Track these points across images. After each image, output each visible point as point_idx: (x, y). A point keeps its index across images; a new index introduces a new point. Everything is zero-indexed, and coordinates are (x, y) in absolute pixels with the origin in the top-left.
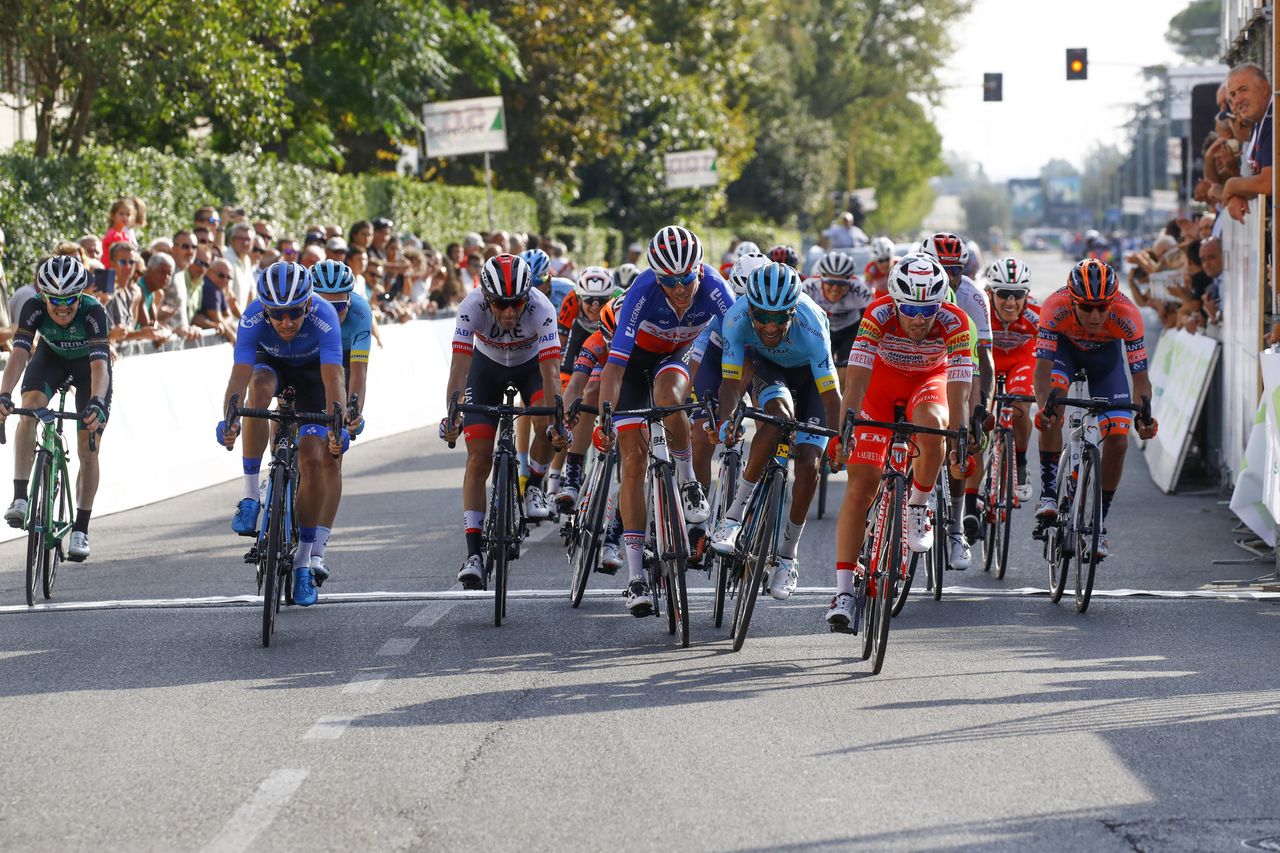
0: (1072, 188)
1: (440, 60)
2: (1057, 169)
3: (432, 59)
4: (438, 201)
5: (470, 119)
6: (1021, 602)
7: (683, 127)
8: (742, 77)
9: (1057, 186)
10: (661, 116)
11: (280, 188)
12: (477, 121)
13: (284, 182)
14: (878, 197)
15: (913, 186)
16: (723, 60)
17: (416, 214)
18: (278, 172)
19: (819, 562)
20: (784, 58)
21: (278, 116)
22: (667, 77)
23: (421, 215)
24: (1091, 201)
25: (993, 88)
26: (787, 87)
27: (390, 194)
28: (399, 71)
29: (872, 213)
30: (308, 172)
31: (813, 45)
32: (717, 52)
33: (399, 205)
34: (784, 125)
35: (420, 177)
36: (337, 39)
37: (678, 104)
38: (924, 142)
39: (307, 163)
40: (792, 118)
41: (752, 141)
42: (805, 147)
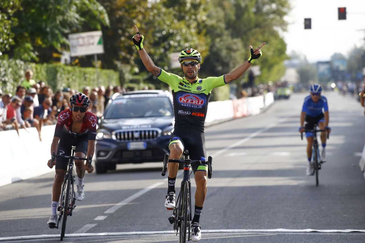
0: (343, 65)
1: (77, 16)
2: (337, 57)
3: (73, 16)
4: (77, 74)
5: (88, 41)
6: (306, 235)
7: (179, 42)
8: (203, 22)
9: (337, 64)
10: (170, 38)
11: (10, 70)
12: (91, 41)
13: (12, 67)
14: (261, 69)
16: (195, 15)
17: (68, 79)
18: (10, 62)
19: (225, 219)
20: (221, 14)
21: (8, 40)
22: (172, 22)
23: (70, 80)
24: (350, 69)
25: (308, 24)
26: (223, 25)
27: (56, 72)
28: (60, 22)
29: (259, 76)
30: (22, 63)
31: (234, 9)
32: (193, 11)
33: (61, 76)
34: (221, 41)
35: (71, 65)
36: (34, 8)
37: (177, 33)
38: (280, 47)
39: (22, 60)
40: (225, 38)
41: (208, 48)
42: (230, 49)
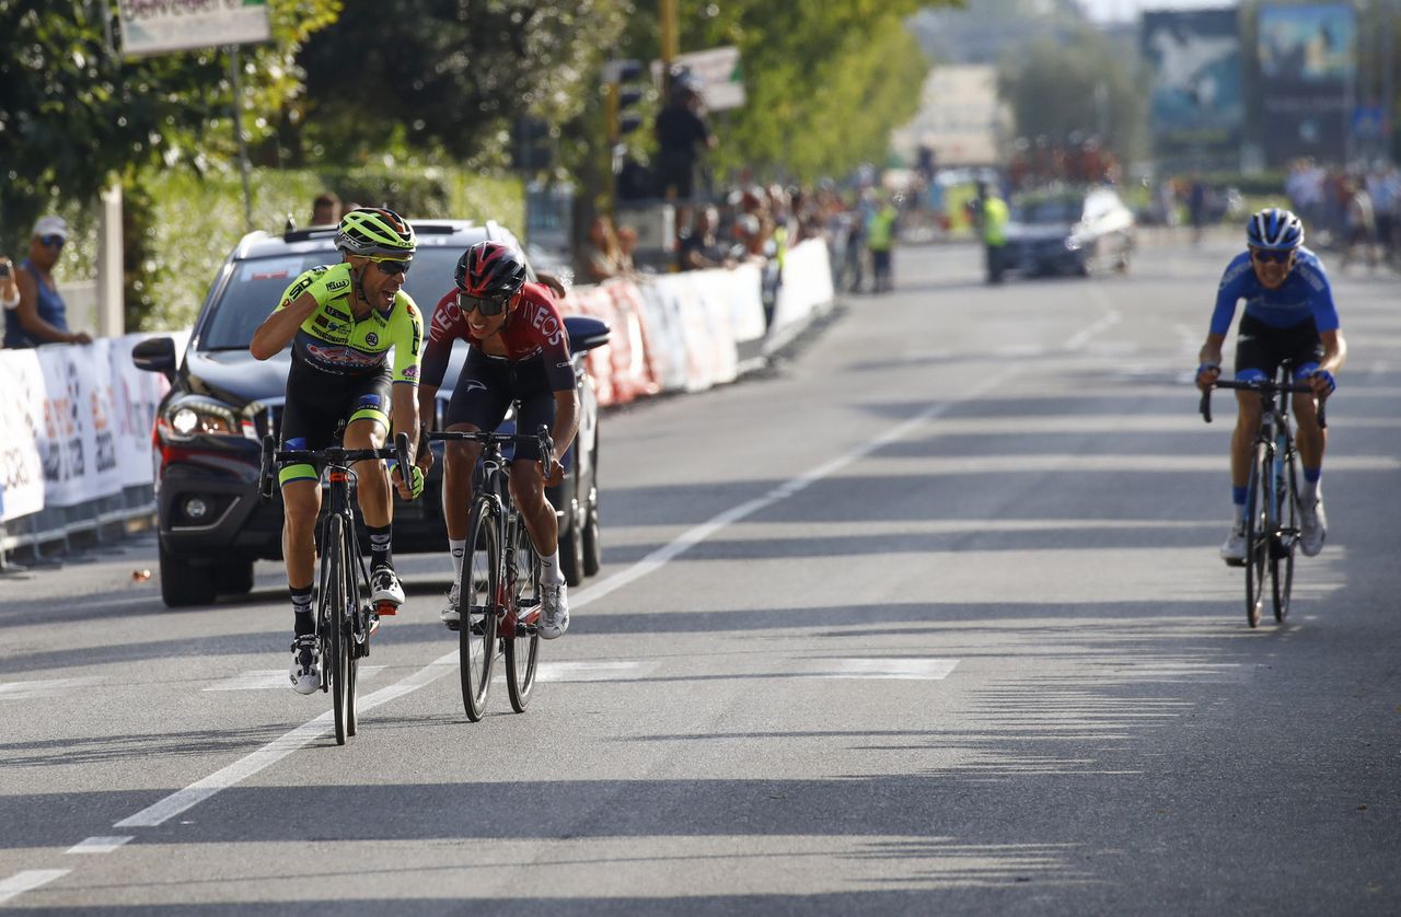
0: (1328, 39)
9: (1284, 33)
15: (853, 38)
